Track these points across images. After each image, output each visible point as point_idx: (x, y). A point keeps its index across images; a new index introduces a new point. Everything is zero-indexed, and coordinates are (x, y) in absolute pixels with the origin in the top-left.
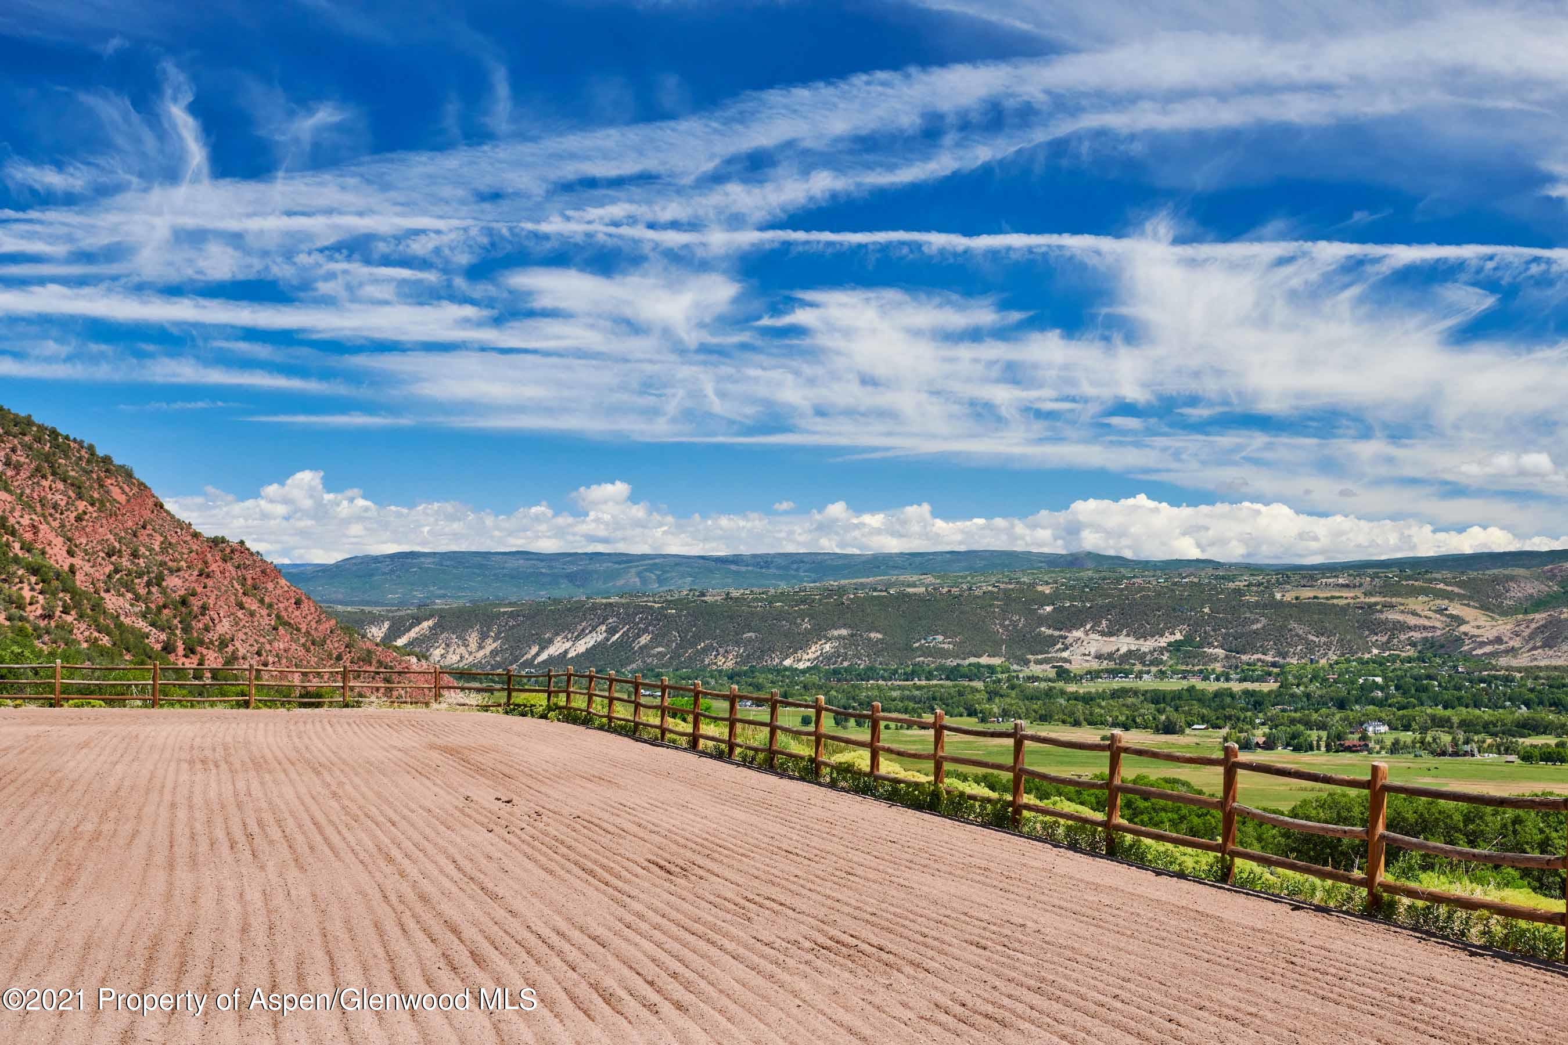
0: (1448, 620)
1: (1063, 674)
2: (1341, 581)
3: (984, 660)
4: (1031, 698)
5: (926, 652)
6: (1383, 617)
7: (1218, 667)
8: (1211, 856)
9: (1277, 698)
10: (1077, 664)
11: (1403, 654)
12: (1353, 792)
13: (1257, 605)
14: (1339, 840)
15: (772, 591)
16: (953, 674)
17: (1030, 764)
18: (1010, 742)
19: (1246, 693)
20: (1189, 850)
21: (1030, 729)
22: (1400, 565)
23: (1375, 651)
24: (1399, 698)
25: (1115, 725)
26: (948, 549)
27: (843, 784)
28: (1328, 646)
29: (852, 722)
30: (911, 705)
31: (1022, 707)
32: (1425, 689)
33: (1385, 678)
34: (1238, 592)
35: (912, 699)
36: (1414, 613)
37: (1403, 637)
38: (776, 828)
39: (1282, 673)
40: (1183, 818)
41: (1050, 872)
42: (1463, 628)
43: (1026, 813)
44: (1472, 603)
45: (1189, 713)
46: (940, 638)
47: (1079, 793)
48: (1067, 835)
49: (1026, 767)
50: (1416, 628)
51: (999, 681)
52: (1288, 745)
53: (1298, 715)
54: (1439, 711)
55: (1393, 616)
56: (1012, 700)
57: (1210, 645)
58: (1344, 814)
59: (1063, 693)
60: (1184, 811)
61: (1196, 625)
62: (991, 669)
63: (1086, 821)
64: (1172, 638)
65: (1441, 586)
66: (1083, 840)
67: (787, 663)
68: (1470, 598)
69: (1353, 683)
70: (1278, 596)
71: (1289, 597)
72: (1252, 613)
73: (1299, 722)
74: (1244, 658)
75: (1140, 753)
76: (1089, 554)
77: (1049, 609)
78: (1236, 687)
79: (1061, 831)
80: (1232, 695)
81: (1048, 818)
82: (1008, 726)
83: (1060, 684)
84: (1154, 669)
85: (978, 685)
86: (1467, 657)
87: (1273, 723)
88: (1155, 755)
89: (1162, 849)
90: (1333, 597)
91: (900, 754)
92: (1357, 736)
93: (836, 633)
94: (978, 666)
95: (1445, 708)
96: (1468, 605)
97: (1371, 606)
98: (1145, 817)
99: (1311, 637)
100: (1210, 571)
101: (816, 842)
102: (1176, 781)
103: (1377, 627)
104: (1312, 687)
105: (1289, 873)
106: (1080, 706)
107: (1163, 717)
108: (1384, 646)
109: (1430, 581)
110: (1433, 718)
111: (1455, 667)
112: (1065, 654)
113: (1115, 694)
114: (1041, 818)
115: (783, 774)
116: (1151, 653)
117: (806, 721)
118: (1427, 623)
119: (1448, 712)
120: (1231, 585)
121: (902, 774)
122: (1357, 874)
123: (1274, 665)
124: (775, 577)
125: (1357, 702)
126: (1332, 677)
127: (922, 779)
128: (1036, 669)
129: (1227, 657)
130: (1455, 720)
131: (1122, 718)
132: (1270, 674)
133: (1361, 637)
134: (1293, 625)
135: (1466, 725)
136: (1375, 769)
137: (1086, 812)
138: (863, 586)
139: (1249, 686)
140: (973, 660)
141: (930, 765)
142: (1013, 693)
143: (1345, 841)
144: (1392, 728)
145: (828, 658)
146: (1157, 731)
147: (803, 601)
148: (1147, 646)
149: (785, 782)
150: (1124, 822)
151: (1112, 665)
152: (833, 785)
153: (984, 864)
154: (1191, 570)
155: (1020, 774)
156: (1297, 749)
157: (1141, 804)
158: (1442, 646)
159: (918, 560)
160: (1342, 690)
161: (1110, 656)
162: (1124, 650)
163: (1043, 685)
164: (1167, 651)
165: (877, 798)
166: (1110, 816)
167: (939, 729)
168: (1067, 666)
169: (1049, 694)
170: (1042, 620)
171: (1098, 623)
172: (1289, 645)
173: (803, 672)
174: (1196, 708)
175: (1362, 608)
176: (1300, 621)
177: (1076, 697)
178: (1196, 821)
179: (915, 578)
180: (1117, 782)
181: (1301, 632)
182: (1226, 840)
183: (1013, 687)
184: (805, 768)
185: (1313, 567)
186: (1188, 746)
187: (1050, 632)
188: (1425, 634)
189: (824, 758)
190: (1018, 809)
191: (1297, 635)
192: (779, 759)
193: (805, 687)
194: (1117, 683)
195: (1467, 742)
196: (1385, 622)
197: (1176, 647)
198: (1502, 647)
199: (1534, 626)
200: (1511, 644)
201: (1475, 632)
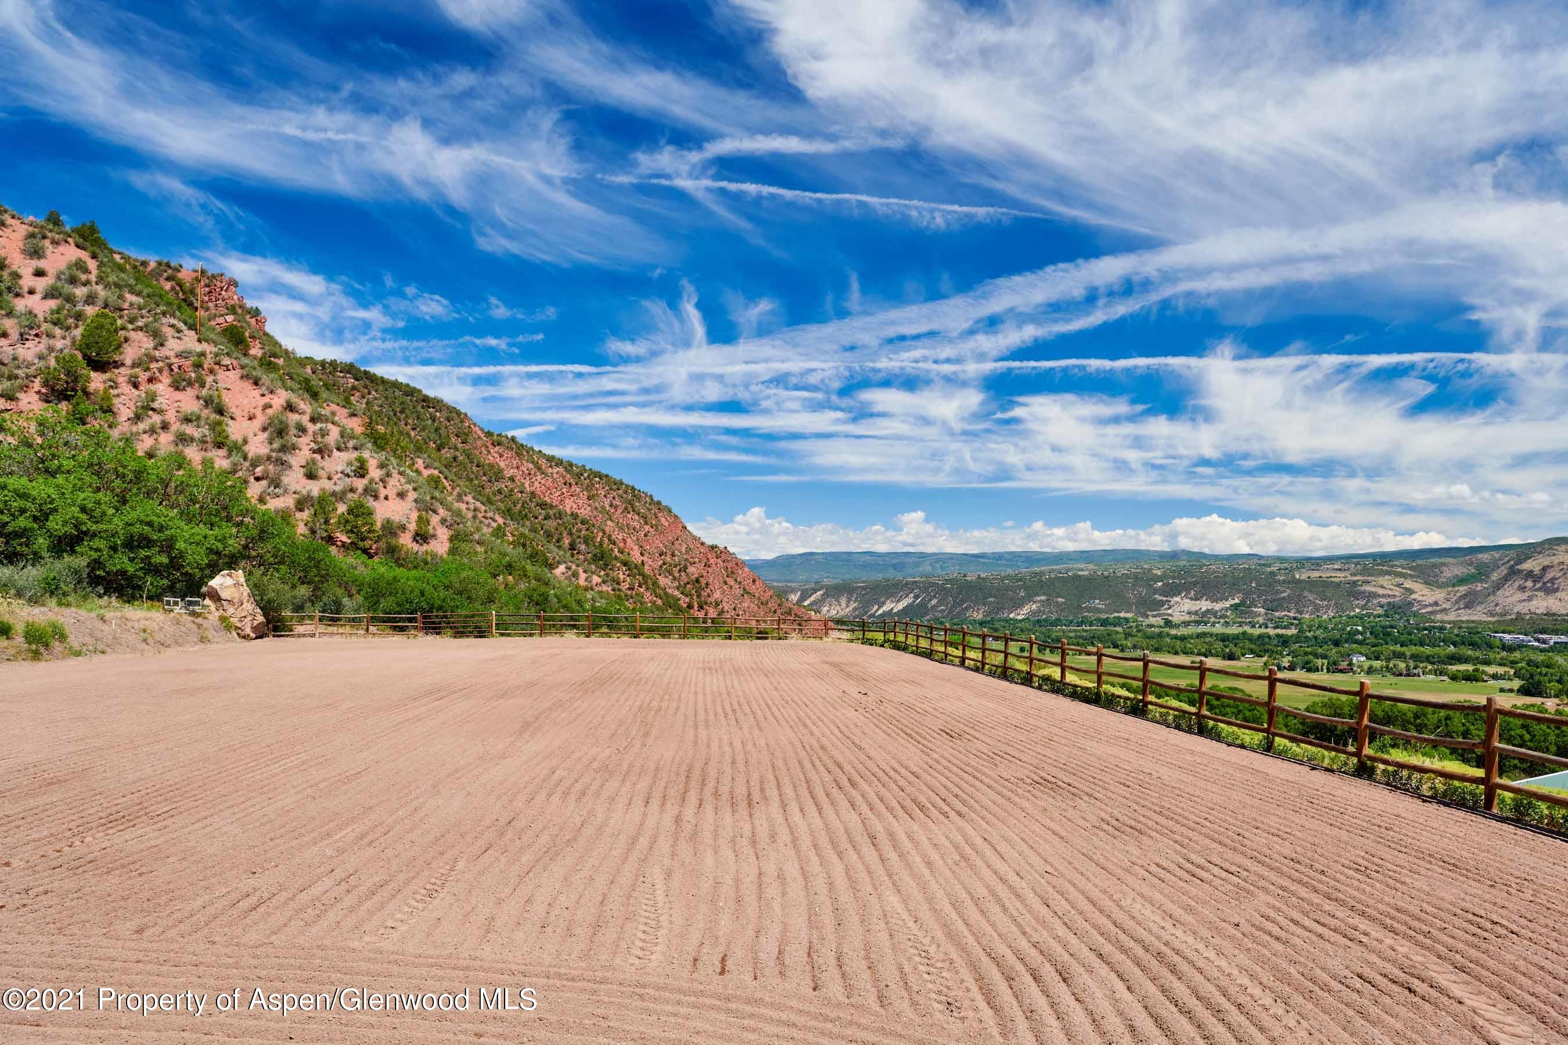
0: (1404, 591)
1: (1168, 623)
2: (1336, 567)
3: (1122, 615)
4: (1149, 638)
5: (1089, 610)
6: (1362, 589)
7: (1261, 620)
8: (1261, 735)
9: (1297, 639)
10: (1177, 617)
11: (1375, 612)
12: (1344, 698)
13: (1284, 582)
14: (1335, 727)
15: (1003, 574)
16: (1105, 623)
17: (1153, 677)
18: (1141, 663)
19: (1278, 635)
20: (1247, 731)
21: (1152, 656)
22: (1374, 556)
23: (1358, 610)
24: (1372, 640)
25: (1199, 654)
26: (1102, 548)
27: (1045, 687)
28: (1328, 607)
29: (1048, 650)
30: (1081, 641)
31: (1144, 643)
32: (1389, 634)
33: (1364, 627)
34: (1272, 573)
35: (1082, 637)
36: (1382, 587)
37: (1375, 602)
38: (1009, 713)
39: (1300, 623)
40: (1240, 711)
41: (1165, 742)
42: (1413, 596)
43: (1150, 707)
44: (1419, 580)
45: (1243, 648)
46: (1097, 601)
47: (1178, 695)
48: (1174, 721)
49: (1151, 679)
50: (1384, 596)
51: (1131, 627)
52: (1303, 668)
53: (1309, 649)
54: (1398, 648)
55: (1368, 588)
56: (1138, 639)
57: (1256, 606)
58: (1339, 711)
59: (1168, 635)
60: (1241, 708)
61: (1247, 594)
62: (1127, 620)
63: (1185, 712)
64: (1233, 602)
65: (1399, 569)
66: (1183, 723)
67: (1012, 616)
68: (1418, 577)
69: (1343, 630)
70: (1297, 576)
71: (1304, 577)
72: (1281, 586)
73: (1311, 653)
74: (1277, 614)
75: (1217, 671)
76: (1183, 551)
77: (1160, 584)
78: (1272, 632)
79: (1171, 718)
80: (1269, 637)
81: (1163, 710)
82: (1139, 653)
83: (1167, 629)
84: (1222, 621)
85: (1119, 629)
86: (1415, 614)
87: (1294, 654)
88: (1227, 673)
89: (1230, 730)
90: (1331, 577)
91: (1077, 670)
92: (1346, 663)
93: (1039, 598)
94: (1119, 618)
95: (1402, 646)
96: (1417, 582)
97: (1355, 582)
98: (1217, 711)
99: (1317, 602)
100: (1256, 561)
101: (1031, 721)
102: (1236, 689)
103: (1358, 595)
104: (1318, 633)
105: (1309, 747)
106: (1178, 643)
107: (1227, 650)
108: (1363, 608)
109: (1392, 566)
110: (1394, 652)
111: (1408, 620)
112: (1169, 611)
113: (1199, 636)
114: (1159, 709)
115: (1011, 680)
116: (1221, 611)
117: (1022, 650)
118: (1390, 593)
119: (1404, 649)
120: (1269, 570)
121: (1078, 682)
122: (1351, 749)
123: (1295, 618)
124: (1005, 565)
125: (1346, 642)
126: (1330, 626)
127: (1091, 685)
128: (1152, 620)
129: (1266, 614)
130: (1408, 654)
131: (1203, 650)
132: (1292, 624)
133: (1348, 601)
134: (1306, 593)
135: (1415, 657)
136: (1362, 684)
137: (1185, 707)
138: (1053, 571)
139: (1279, 631)
140: (1116, 615)
141: (1095, 677)
142: (1139, 634)
143: (1339, 728)
144: (1368, 658)
145: (1034, 613)
146: (1224, 658)
147: (1020, 580)
148: (1218, 606)
149: (1013, 685)
150: (1208, 713)
151: (1197, 618)
152: (1040, 688)
153: (1127, 736)
154: (1244, 560)
155: (1146, 683)
156: (1309, 670)
157: (1215, 703)
158: (1400, 607)
159: (1085, 555)
160: (1337, 634)
161: (1196, 613)
162: (1204, 609)
163: (1157, 630)
164: (1230, 610)
165: (1065, 696)
166: (1200, 709)
167: (1100, 656)
168: (1170, 618)
169: (1160, 635)
170: (1156, 591)
171: (1188, 593)
172: (1304, 606)
173: (1021, 621)
174: (1248, 644)
175: (1349, 584)
176: (1310, 591)
177: (1176, 637)
178: (1248, 713)
179: (1083, 566)
180: (1204, 689)
181: (1311, 599)
182: (1269, 725)
183: (1139, 631)
184: (1024, 678)
185: (1319, 558)
186: (1242, 668)
187: (1160, 598)
188: (1389, 600)
189: (1034, 672)
190: (1146, 704)
191: (1309, 600)
192: (1010, 672)
193: (1022, 630)
194: (1201, 629)
195: (1415, 668)
196: (1364, 592)
197: (1235, 607)
198: (1438, 608)
199: (1458, 595)
200: (1444, 606)
201: (1421, 598)
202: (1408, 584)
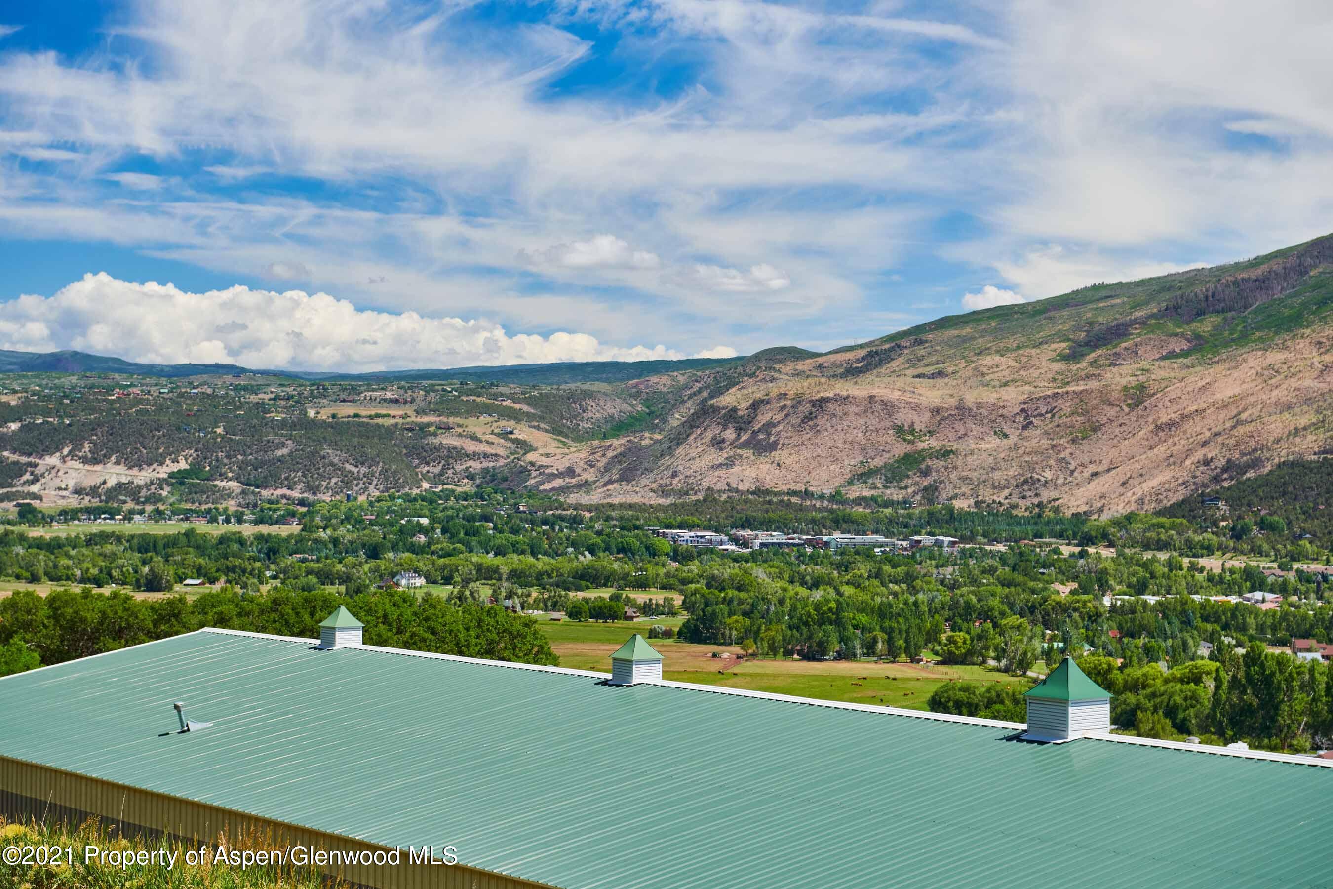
0: (514, 446)
1: (27, 514)
2: (389, 395)
6: (436, 441)
7: (230, 505)
9: (298, 545)
11: (459, 489)
13: (284, 424)
19: (260, 538)
22: (463, 374)
23: (426, 485)
24: (446, 544)
28: (369, 477)
32: (476, 533)
33: (433, 520)
34: (262, 406)
36: (474, 438)
37: (459, 468)
39: (309, 512)
42: (530, 457)
45: (182, 564)
50: (475, 456)
53: (319, 565)
54: (490, 559)
57: (223, 476)
59: (24, 539)
61: (206, 450)
64: (175, 468)
65: (508, 403)
68: (542, 418)
69: (393, 524)
70: (311, 413)
71: (324, 415)
74: (265, 493)
77: (14, 426)
78: (248, 530)
80: (241, 542)
83: (22, 527)
84: (149, 508)
86: (530, 493)
90: (378, 416)
95: (496, 555)
97: (423, 427)
99: (349, 467)
100: (229, 379)
103: (425, 454)
104: (341, 531)
106: (42, 555)
107: (147, 570)
108: (437, 479)
109: (495, 396)
110: (479, 567)
111: (516, 505)
112: (34, 488)
113: (91, 541)
116: (147, 486)
118: (489, 450)
119: (499, 560)
120: (253, 398)
123: (300, 502)
125: (394, 548)
126: (369, 517)
129: (243, 492)
130: (504, 570)
131: (94, 571)
132: (293, 514)
133: (409, 466)
134: (326, 450)
135: (514, 576)
139: (265, 529)
144: (431, 581)
148: (142, 476)
151: (93, 503)
154: (205, 377)
158: (504, 479)
160: (378, 534)
161: (93, 491)
162: (110, 482)
164: (168, 484)
170: (5, 442)
171: (79, 446)
172: (322, 477)
174: (193, 557)
175: (411, 430)
176: (335, 446)
177: (39, 544)
181: (336, 460)
185: (356, 377)
187: (15, 457)
188: (485, 464)
191: (332, 464)
194: (98, 526)
195: (509, 597)
197: (179, 479)
198: (573, 481)
199: (610, 454)
200: (584, 476)
201: (544, 461)
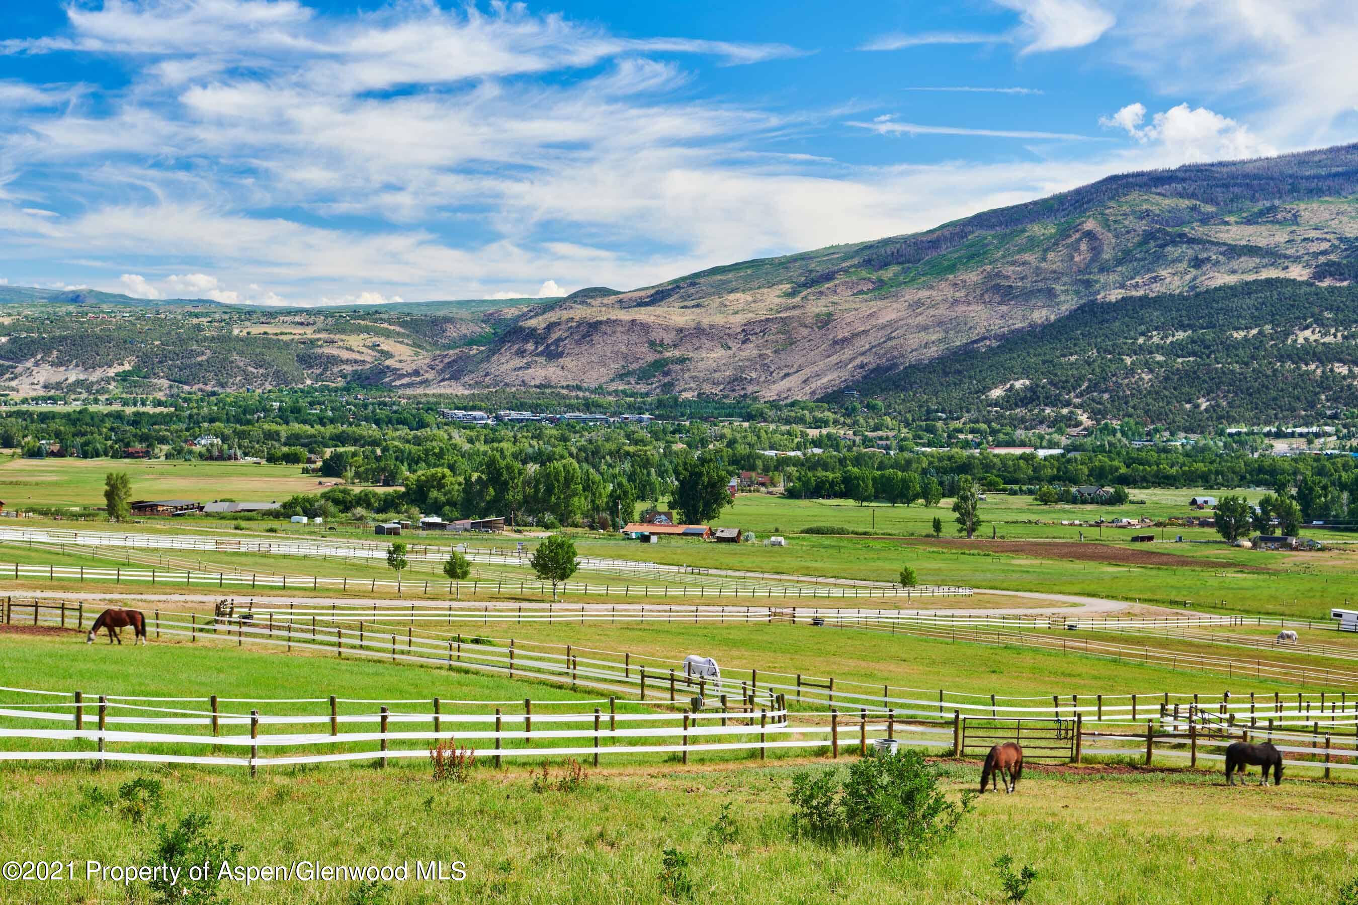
0: (378, 355)
2: (297, 320)
6: (322, 351)
7: (160, 395)
10: (23, 392)
11: (334, 385)
13: (213, 339)
23: (309, 382)
28: (265, 377)
34: (198, 327)
36: (350, 349)
37: (335, 370)
42: (389, 362)
44: (406, 341)
50: (347, 362)
55: (328, 350)
57: (156, 376)
61: (146, 356)
64: (120, 369)
65: (385, 325)
68: (406, 336)
70: (236, 332)
71: (246, 333)
72: (199, 345)
84: (100, 396)
86: (386, 388)
90: (282, 333)
96: (401, 343)
97: (315, 341)
99: (250, 369)
108: (319, 377)
112: (12, 383)
116: (99, 382)
118: (358, 357)
120: (194, 321)
123: (213, 394)
129: (171, 387)
133: (298, 370)
134: (235, 357)
148: (95, 375)
151: (58, 392)
158: (368, 378)
161: (58, 385)
162: (72, 379)
164: (114, 380)
168: (10, 393)
171: (50, 354)
172: (230, 376)
175: (304, 343)
176: (242, 353)
181: (241, 364)
188: (356, 367)
191: (239, 367)
196: (320, 356)
197: (123, 377)
198: (418, 379)
199: (447, 360)
200: (427, 376)
201: (398, 365)
202: (387, 345)
